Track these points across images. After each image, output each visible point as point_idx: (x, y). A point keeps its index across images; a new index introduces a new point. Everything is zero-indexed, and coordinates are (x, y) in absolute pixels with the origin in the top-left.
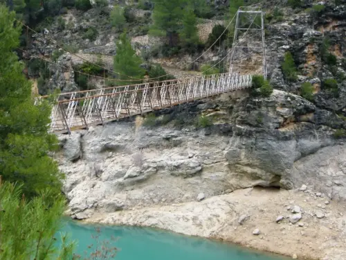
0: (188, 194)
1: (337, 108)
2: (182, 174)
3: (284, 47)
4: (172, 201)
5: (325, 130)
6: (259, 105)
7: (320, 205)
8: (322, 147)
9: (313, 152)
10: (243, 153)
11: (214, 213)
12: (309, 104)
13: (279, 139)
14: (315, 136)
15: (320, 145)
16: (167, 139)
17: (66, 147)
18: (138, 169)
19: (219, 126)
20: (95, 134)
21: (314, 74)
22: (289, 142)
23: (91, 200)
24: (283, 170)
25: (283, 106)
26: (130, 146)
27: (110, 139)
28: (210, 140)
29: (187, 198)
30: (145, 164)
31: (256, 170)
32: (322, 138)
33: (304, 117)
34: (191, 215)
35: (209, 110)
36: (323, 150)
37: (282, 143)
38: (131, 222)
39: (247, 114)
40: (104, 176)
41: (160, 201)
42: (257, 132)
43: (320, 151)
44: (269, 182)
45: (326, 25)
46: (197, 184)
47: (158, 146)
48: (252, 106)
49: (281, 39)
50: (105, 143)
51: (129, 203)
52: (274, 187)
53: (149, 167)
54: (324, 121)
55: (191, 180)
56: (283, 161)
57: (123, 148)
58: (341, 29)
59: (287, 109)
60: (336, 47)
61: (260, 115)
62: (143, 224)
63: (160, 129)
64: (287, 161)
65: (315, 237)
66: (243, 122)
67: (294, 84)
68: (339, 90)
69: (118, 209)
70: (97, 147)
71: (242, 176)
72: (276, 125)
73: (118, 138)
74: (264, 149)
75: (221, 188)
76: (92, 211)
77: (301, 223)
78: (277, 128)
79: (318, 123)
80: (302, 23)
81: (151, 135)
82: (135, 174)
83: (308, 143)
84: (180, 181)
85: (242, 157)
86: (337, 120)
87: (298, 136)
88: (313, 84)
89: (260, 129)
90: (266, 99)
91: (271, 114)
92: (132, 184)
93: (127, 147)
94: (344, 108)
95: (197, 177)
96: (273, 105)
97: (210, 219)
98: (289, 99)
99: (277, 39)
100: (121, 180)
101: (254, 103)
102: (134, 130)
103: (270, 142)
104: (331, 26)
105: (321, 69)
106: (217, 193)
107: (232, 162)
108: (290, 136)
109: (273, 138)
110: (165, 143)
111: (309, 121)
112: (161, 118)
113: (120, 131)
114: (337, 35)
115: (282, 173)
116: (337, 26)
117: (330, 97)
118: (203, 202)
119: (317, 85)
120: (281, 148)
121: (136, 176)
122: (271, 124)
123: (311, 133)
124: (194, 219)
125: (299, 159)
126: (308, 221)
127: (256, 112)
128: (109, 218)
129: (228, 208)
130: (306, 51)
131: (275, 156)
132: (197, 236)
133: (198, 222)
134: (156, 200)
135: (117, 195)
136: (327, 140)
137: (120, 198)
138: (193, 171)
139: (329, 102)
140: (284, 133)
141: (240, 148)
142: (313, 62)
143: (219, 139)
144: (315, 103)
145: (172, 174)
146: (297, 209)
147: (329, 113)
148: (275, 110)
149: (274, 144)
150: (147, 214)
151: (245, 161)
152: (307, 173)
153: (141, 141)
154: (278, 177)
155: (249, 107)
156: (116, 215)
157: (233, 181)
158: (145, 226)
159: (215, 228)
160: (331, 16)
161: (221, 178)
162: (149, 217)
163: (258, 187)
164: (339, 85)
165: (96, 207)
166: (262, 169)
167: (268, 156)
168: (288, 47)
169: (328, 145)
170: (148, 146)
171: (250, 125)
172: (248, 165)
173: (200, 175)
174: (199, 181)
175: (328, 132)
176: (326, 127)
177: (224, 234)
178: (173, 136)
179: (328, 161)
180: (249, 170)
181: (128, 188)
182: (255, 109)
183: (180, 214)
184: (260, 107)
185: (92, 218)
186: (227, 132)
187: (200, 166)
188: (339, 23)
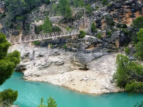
0: (59, 71)
1: (110, 41)
2: (57, 65)
3: (94, 20)
4: (55, 74)
5: (105, 49)
6: (80, 41)
7: (96, 75)
8: (103, 55)
9: (100, 57)
10: (74, 58)
11: (65, 78)
12: (99, 40)
13: (85, 53)
14: (100, 52)
15: (102, 55)
16: (56, 53)
17: (29, 55)
18: (45, 63)
19: (69, 48)
20: (38, 51)
21: (104, 29)
22: (89, 54)
23: (30, 73)
24: (87, 63)
25: (87, 41)
26: (46, 55)
27: (41, 53)
28: (66, 53)
29: (59, 73)
30: (48, 61)
31: (79, 63)
32: (103, 52)
33: (98, 45)
34: (57, 78)
35: (68, 43)
36: (103, 56)
37: (86, 54)
38: (41, 81)
39: (76, 44)
40: (36, 65)
41: (51, 73)
42: (79, 50)
43: (103, 57)
44: (83, 68)
45: (113, 11)
46: (62, 68)
47: (54, 55)
48: (77, 41)
49: (94, 17)
50: (39, 54)
51: (42, 74)
52: (86, 69)
53: (49, 62)
54: (105, 46)
55: (60, 66)
56: (86, 60)
57: (44, 55)
58: (118, 12)
59: (88, 42)
60: (116, 19)
61: (80, 44)
62: (44, 81)
63: (54, 49)
64: (88, 60)
65: (90, 85)
66: (75, 47)
67: (95, 33)
68: (112, 35)
69: (38, 76)
70: (37, 55)
71: (75, 65)
72: (85, 48)
73: (43, 52)
74: (80, 56)
75: (69, 69)
76: (30, 76)
77: (87, 81)
78: (85, 49)
79: (103, 47)
80: (103, 11)
81: (52, 51)
82: (44, 64)
83: (98, 54)
84: (57, 67)
85: (74, 59)
86: (110, 46)
87: (93, 52)
88: (103, 33)
89: (80, 49)
90: (82, 39)
91: (84, 44)
92: (44, 68)
93: (45, 55)
94: (112, 41)
95: (62, 66)
96: (84, 41)
97: (63, 80)
98: (90, 39)
99: (93, 17)
100: (40, 66)
101: (78, 40)
102: (48, 49)
103: (82, 54)
104: (115, 11)
105: (108, 27)
106: (68, 71)
107: (71, 61)
108: (90, 51)
109: (83, 52)
110: (55, 54)
111: (99, 46)
112: (56, 45)
113: (44, 50)
114: (116, 14)
115: (87, 64)
116: (117, 11)
117: (108, 37)
118: (63, 74)
119: (104, 33)
120: (85, 56)
121: (44, 65)
122: (83, 48)
123: (99, 51)
124: (58, 79)
125: (94, 59)
126: (90, 80)
127: (79, 43)
128: (34, 79)
129: (69, 76)
130: (101, 21)
131: (84, 58)
132: (58, 85)
133: (59, 80)
134: (50, 73)
135: (39, 71)
136: (105, 53)
137: (39, 72)
138: (60, 64)
139: (107, 39)
140: (88, 51)
141: (74, 56)
142: (104, 25)
143: (69, 53)
144: (103, 40)
145: (55, 65)
146: (88, 76)
147: (107, 43)
148: (85, 43)
149: (83, 54)
150: (46, 78)
151: (75, 60)
152: (97, 64)
153: (50, 53)
154: (86, 65)
155: (77, 42)
156: (37, 78)
157: (73, 67)
158: (45, 82)
159: (64, 83)
160: (115, 7)
161: (69, 66)
162: (46, 79)
163: (80, 69)
164: (112, 33)
165: (31, 75)
166: (80, 63)
167: (81, 58)
168: (96, 20)
169: (106, 55)
170: (51, 55)
171: (77, 48)
172: (76, 61)
173: (63, 65)
174: (63, 67)
175: (106, 50)
176: (105, 48)
177: (65, 84)
178: (57, 52)
179: (105, 60)
180: (77, 63)
181: (42, 69)
182: (78, 42)
183: (55, 78)
184: (80, 42)
185: (30, 79)
186: (71, 50)
187: (63, 62)
188: (117, 10)
